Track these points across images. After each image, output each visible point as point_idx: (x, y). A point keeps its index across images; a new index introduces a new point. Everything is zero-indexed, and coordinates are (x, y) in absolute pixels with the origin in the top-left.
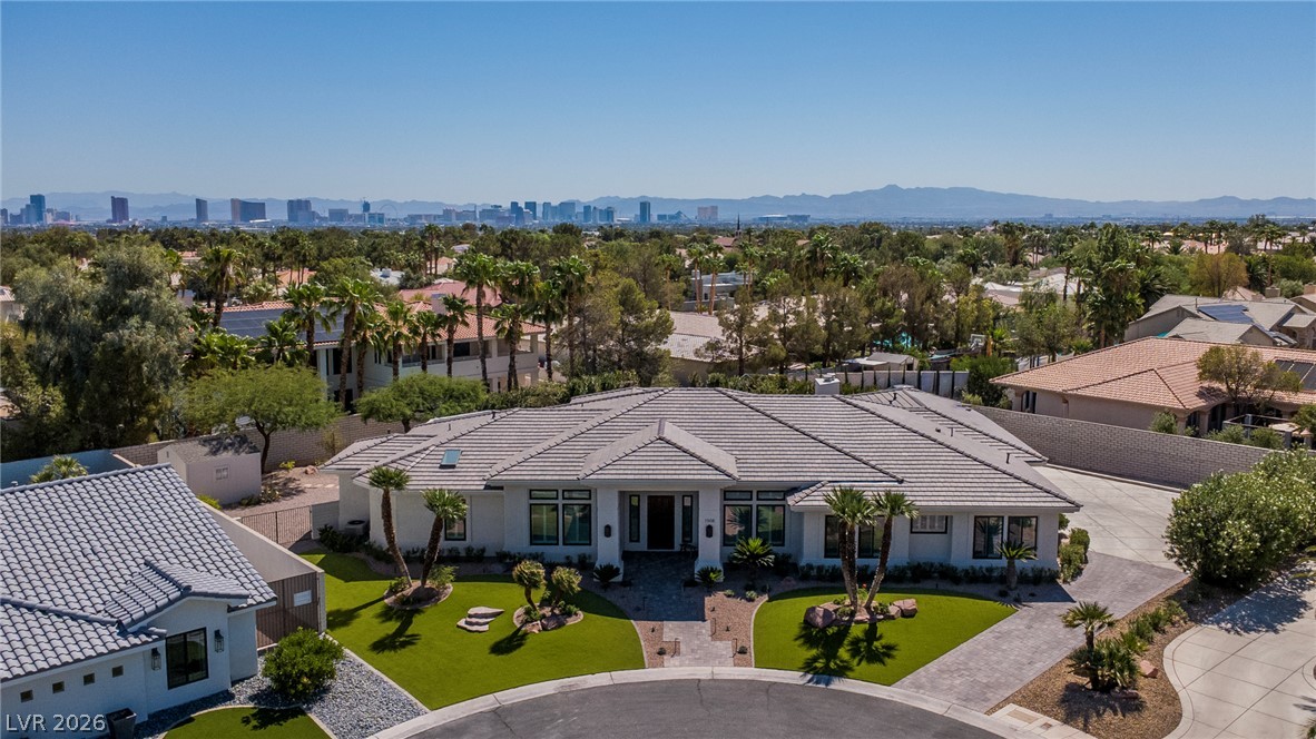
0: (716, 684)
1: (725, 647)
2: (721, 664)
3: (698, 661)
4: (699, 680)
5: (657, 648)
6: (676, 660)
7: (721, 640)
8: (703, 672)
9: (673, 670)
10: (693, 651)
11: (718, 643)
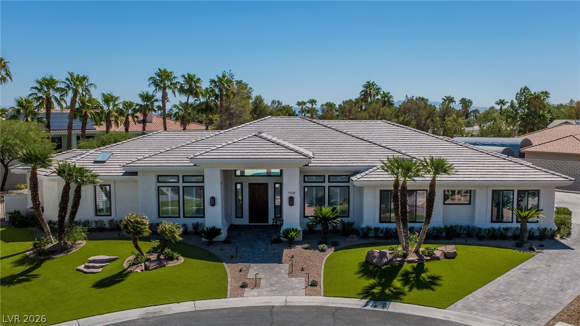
0: (287, 309)
1: (299, 282)
2: (294, 294)
3: (274, 293)
4: (273, 307)
5: (241, 283)
6: (255, 292)
7: (296, 277)
8: (277, 300)
9: (251, 299)
10: (271, 285)
11: (293, 279)
